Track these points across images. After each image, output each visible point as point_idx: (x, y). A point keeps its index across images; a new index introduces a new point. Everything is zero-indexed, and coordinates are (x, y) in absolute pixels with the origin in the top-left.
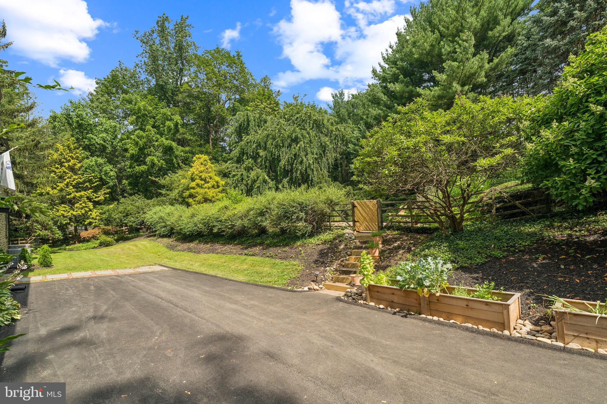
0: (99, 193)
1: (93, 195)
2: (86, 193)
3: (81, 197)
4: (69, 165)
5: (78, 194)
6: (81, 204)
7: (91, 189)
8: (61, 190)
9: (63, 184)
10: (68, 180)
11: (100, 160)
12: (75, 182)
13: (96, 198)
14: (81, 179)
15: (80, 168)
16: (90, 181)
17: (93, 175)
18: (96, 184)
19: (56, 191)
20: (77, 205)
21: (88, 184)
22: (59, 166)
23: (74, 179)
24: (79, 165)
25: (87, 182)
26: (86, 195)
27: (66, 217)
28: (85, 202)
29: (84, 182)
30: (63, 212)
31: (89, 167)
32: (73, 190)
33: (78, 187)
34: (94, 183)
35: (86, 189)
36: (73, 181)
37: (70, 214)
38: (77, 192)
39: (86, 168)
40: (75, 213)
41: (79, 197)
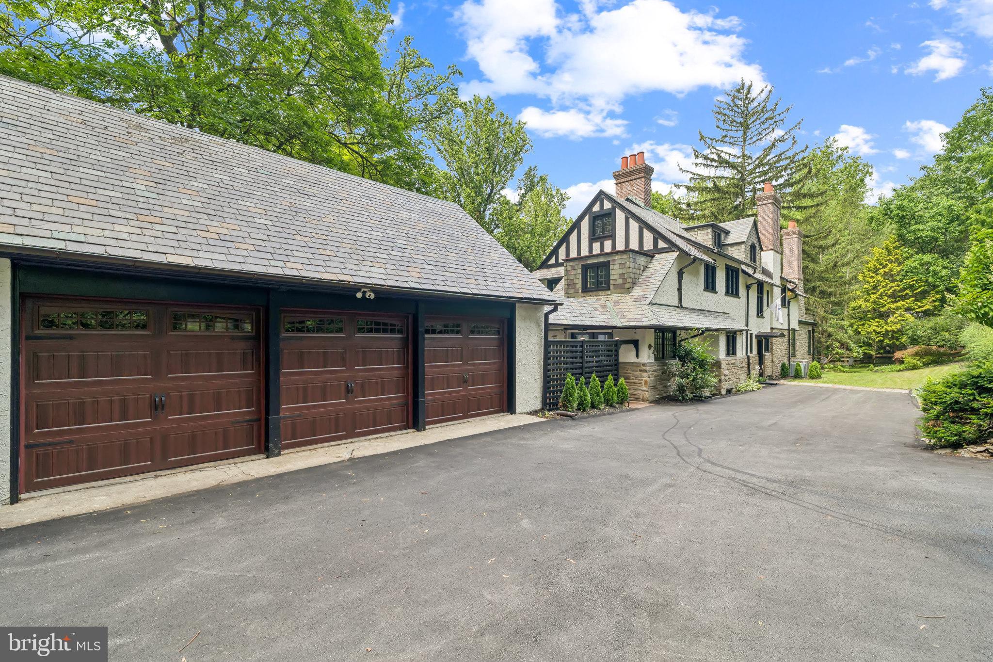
0: (925, 301)
1: (917, 305)
2: (903, 303)
3: (898, 308)
4: (885, 272)
5: (893, 306)
6: (896, 318)
7: (911, 297)
8: (874, 302)
9: (877, 296)
10: (882, 290)
11: (927, 258)
12: (891, 291)
13: (920, 307)
14: (899, 286)
15: (899, 273)
16: (911, 287)
17: (915, 279)
18: (919, 290)
19: (869, 304)
20: (892, 319)
21: (908, 291)
22: (873, 275)
23: (891, 288)
24: (899, 269)
25: (907, 289)
26: (904, 305)
27: (879, 333)
28: (901, 316)
29: (904, 289)
30: (875, 328)
31: (912, 270)
32: (889, 301)
33: (894, 297)
34: (917, 289)
35: (903, 298)
36: (888, 290)
37: (883, 330)
38: (893, 302)
39: (907, 272)
40: (889, 329)
41: (894, 309)
